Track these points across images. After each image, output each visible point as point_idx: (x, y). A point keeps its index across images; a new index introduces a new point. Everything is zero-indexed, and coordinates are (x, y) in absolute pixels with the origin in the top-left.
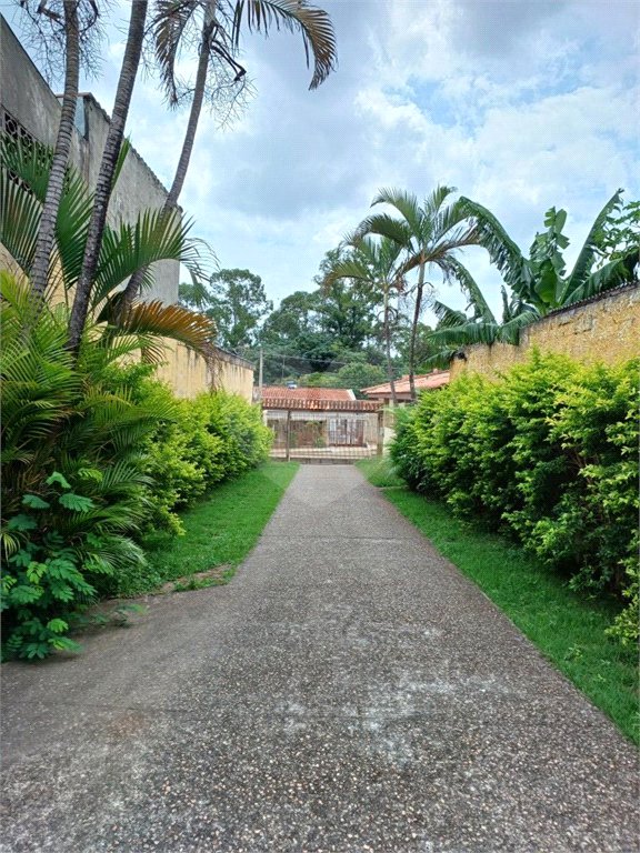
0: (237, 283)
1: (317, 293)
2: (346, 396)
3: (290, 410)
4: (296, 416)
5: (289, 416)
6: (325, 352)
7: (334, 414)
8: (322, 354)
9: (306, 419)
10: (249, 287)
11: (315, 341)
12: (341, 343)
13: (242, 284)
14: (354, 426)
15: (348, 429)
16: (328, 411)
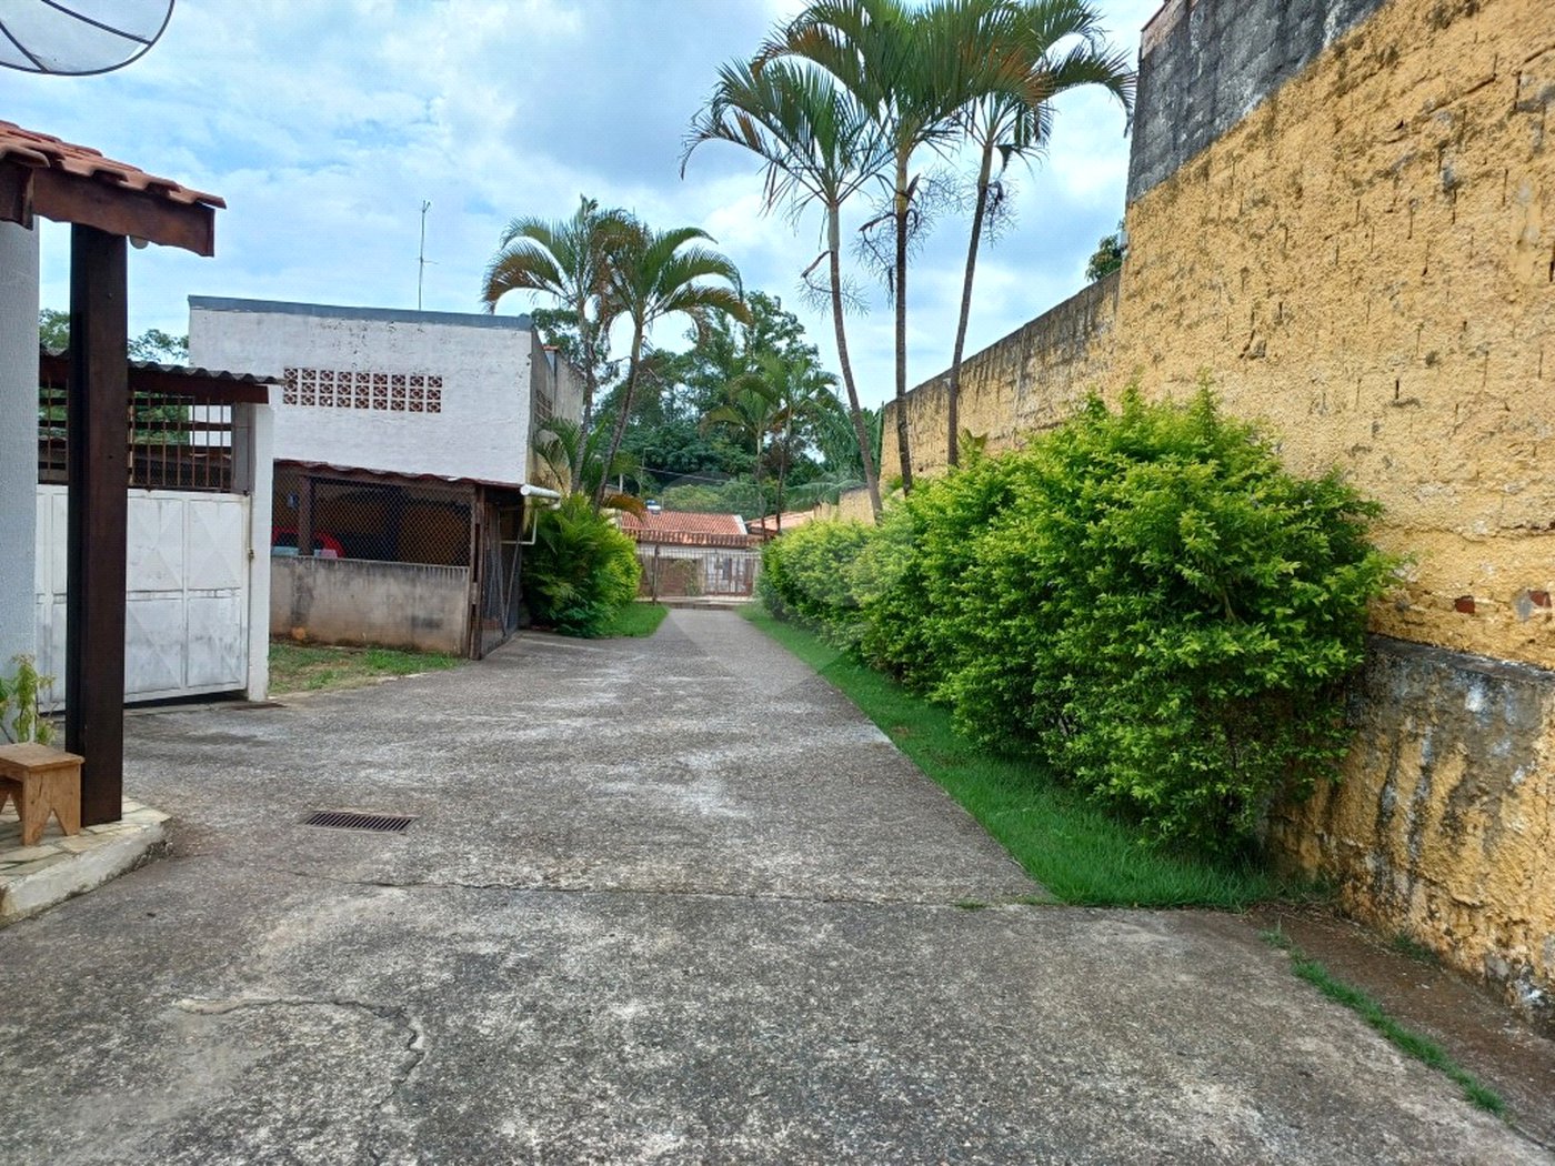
0: (559, 333)
1: (690, 354)
2: (733, 526)
3: (658, 544)
4: (665, 553)
5: (657, 552)
6: (703, 453)
7: (713, 551)
8: (699, 457)
9: (674, 556)
10: (578, 338)
11: (688, 435)
12: (727, 440)
13: (569, 333)
14: (742, 568)
15: (734, 573)
16: (705, 546)
